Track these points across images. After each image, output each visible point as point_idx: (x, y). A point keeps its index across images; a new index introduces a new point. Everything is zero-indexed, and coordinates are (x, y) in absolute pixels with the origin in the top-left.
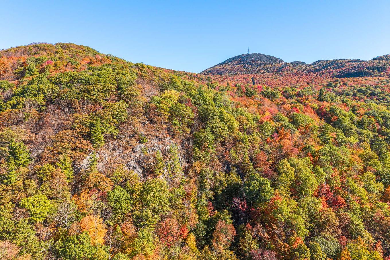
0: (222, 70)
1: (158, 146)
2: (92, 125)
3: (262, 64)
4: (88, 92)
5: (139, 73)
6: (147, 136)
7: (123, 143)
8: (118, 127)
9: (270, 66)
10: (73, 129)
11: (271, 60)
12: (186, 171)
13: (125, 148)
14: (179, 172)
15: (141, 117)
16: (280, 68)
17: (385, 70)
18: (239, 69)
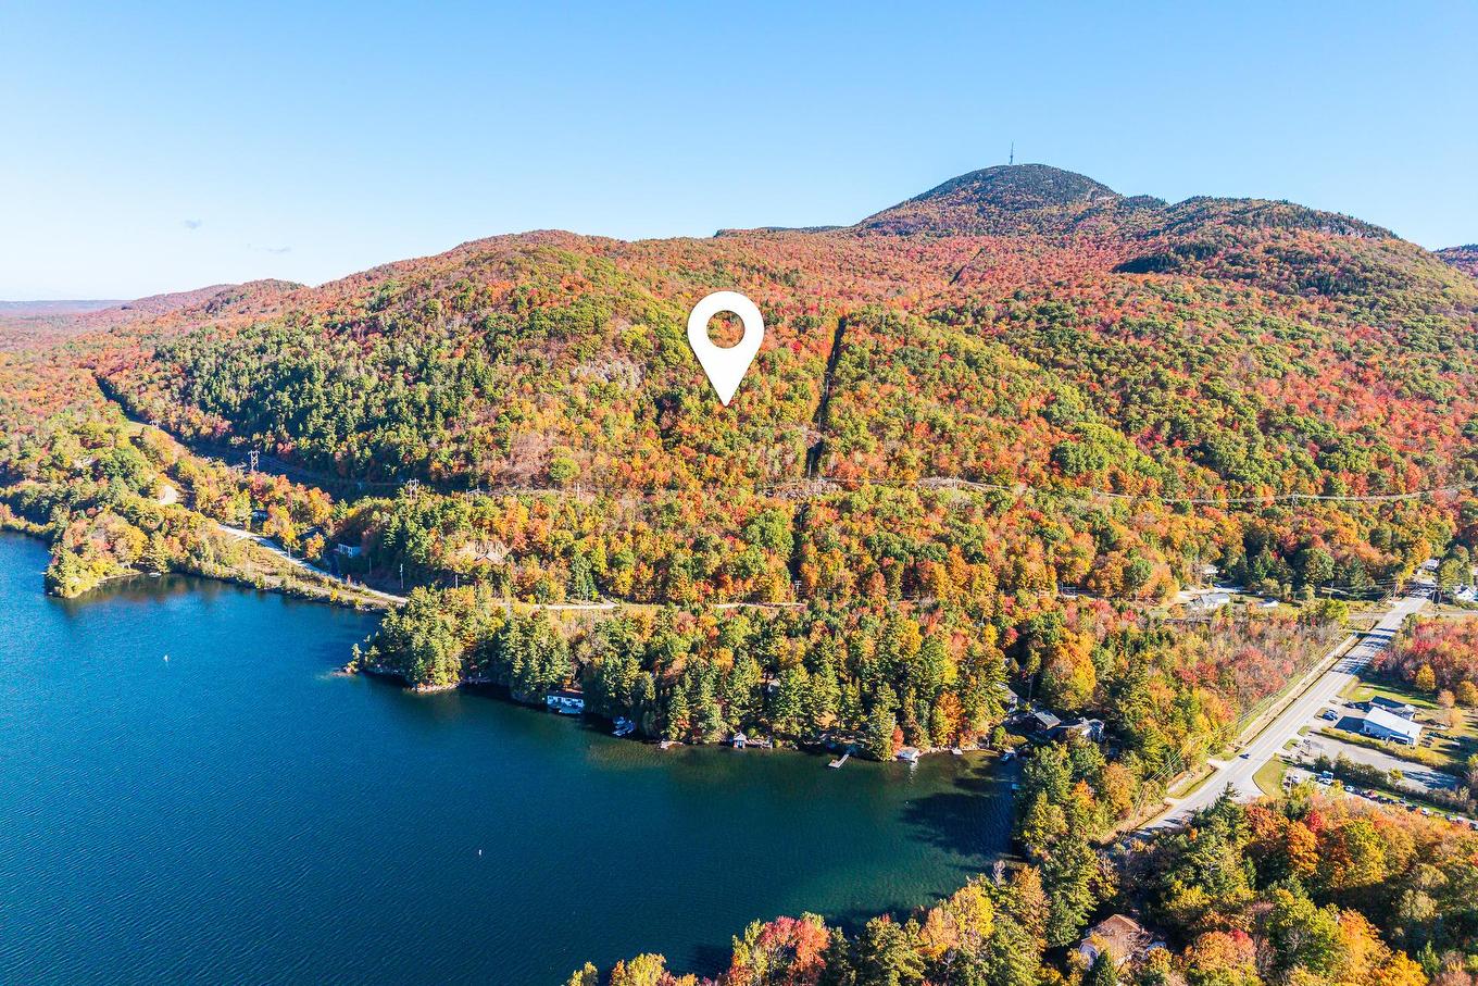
0: (910, 221)
1: (620, 367)
2: (579, 351)
3: (1031, 204)
4: (575, 327)
5: (615, 308)
6: (613, 360)
7: (597, 363)
8: (594, 353)
9: (1054, 210)
10: (568, 352)
11: (1066, 185)
12: (639, 385)
13: (598, 366)
14: (633, 387)
15: (611, 346)
16: (1077, 220)
17: (1215, 254)
18: (961, 218)
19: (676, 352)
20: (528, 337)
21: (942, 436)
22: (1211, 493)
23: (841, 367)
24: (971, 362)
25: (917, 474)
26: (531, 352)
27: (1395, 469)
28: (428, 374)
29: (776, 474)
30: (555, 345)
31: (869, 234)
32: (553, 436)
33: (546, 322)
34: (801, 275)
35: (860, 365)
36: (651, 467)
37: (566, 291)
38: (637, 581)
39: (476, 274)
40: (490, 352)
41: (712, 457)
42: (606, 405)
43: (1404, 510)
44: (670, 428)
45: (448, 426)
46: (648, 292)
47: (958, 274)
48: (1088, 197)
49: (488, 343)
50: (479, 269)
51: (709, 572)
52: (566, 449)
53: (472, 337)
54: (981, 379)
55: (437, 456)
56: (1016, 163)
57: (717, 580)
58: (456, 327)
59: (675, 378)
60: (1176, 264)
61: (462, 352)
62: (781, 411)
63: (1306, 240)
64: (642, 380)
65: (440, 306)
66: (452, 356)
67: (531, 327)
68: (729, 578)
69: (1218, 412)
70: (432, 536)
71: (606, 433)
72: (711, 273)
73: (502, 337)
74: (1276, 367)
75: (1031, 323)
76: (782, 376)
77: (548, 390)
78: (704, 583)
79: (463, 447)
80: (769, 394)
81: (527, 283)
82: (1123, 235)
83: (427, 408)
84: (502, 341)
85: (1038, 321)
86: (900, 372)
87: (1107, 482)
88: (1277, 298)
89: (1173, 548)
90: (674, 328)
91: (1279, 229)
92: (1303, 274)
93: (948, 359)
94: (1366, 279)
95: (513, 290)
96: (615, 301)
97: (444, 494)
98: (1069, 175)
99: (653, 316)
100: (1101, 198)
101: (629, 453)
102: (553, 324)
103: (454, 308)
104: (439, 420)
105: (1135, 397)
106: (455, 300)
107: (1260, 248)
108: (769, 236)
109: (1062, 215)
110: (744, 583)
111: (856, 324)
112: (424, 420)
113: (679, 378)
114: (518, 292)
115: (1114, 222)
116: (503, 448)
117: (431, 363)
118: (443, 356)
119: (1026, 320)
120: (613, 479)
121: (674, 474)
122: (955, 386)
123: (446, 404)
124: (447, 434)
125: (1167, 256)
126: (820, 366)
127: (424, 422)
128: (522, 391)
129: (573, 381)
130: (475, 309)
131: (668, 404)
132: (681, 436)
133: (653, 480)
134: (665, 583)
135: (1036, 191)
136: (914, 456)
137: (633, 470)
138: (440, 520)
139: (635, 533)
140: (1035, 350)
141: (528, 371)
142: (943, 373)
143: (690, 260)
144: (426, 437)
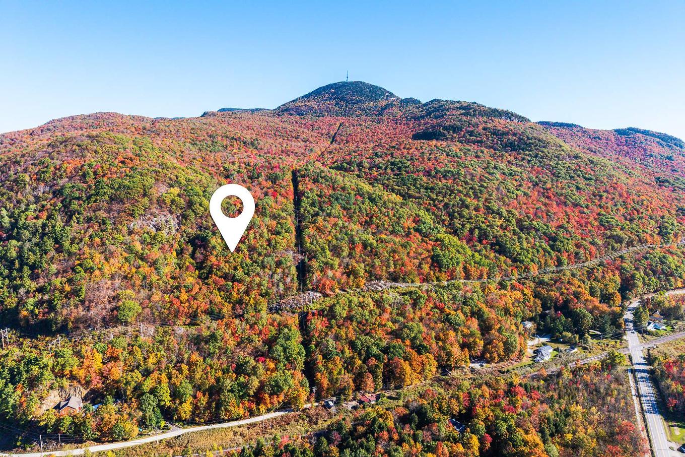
0: (303, 108)
1: (163, 219)
2: (133, 210)
3: (360, 101)
4: (130, 194)
5: (157, 177)
6: (158, 214)
7: (147, 218)
8: (144, 210)
9: (371, 104)
10: (125, 212)
11: (375, 92)
12: (177, 230)
13: (148, 220)
14: (174, 231)
15: (156, 205)
16: (383, 109)
17: (461, 131)
18: (328, 107)
19: (201, 205)
20: (95, 202)
21: (371, 251)
22: (510, 271)
23: (303, 207)
24: (372, 200)
25: (364, 281)
26: (98, 213)
27: (585, 249)
28: (18, 233)
29: (282, 292)
30: (116, 207)
31: (283, 115)
32: (118, 282)
33: (109, 191)
34: (259, 141)
35: (313, 204)
36: (195, 298)
37: (121, 165)
38: (196, 407)
39: (54, 154)
40: (66, 214)
41: (236, 283)
42: (156, 249)
43: (597, 272)
44: (203, 262)
45: (34, 277)
46: (175, 161)
47: (334, 137)
48: (385, 98)
49: (64, 206)
50: (57, 150)
51: (252, 393)
52: (129, 292)
53: (52, 201)
54: (380, 210)
55: (24, 306)
56: (349, 80)
57: (258, 398)
58: (40, 194)
59: (202, 223)
60: (444, 135)
61: (45, 214)
62: (275, 242)
63: (500, 124)
64: (179, 226)
65: (27, 179)
66: (37, 218)
67: (97, 194)
68: (267, 396)
69: (498, 222)
70: (19, 392)
71: (159, 273)
72: (210, 143)
73: (76, 202)
74: (513, 193)
75: (389, 171)
76: (270, 216)
77: (112, 242)
78: (248, 401)
79: (46, 297)
80: (265, 231)
81: (93, 160)
82: (406, 117)
83: (17, 262)
84: (75, 205)
85: (392, 170)
86: (337, 209)
87: (462, 272)
88: (495, 153)
89: (510, 315)
90: (197, 188)
91: (485, 118)
92: (503, 141)
93: (360, 199)
94: (530, 143)
95: (82, 166)
96: (156, 172)
97: (32, 338)
98: (376, 87)
99: (182, 180)
100: (391, 99)
101: (177, 288)
102: (113, 191)
103: (38, 179)
104: (26, 271)
105: (456, 214)
106: (38, 174)
107: (480, 127)
108: (234, 116)
109: (375, 107)
110: (278, 397)
111: (303, 176)
112: (15, 272)
113: (204, 223)
114: (86, 167)
115: (400, 110)
116: (79, 296)
117: (21, 224)
118: (31, 218)
119: (386, 169)
120: (166, 312)
121: (211, 302)
122: (367, 216)
123: (32, 259)
124: (33, 286)
125: (440, 131)
126: (291, 207)
127: (15, 273)
128: (93, 245)
129: (131, 232)
130: (55, 180)
131: (198, 242)
132: (211, 267)
133: (197, 309)
134: (218, 407)
135: (362, 95)
136: (361, 268)
137: (182, 303)
138: (25, 375)
139: (190, 364)
140: (397, 187)
141: (96, 228)
142: (360, 208)
143: (196, 135)
144: (16, 288)
